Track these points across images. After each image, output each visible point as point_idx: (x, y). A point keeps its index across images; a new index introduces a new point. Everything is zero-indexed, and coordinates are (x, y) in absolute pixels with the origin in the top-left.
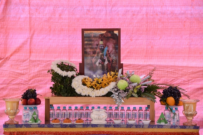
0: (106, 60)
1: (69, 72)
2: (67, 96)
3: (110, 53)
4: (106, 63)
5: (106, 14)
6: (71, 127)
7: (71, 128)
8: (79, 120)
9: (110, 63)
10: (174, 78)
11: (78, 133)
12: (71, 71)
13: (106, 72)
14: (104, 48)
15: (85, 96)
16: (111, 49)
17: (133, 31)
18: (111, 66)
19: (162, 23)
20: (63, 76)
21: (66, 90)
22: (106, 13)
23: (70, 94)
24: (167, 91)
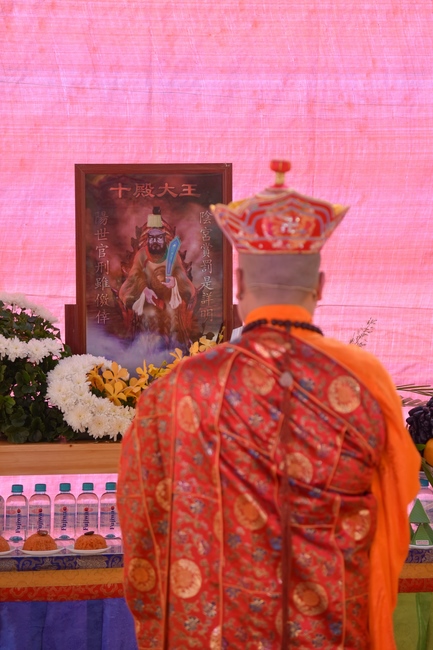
0: (175, 290)
1: (34, 342)
2: (28, 442)
3: (191, 263)
4: (175, 302)
5: (149, 104)
6: (59, 568)
7: (61, 571)
8: (89, 537)
9: (190, 306)
10: (412, 362)
11: (88, 593)
12: (39, 337)
13: (173, 339)
14: (165, 245)
15: (106, 439)
16: (194, 246)
17: (255, 172)
18: (193, 316)
19: (370, 139)
20: (12, 358)
21: (25, 416)
22: (150, 98)
23: (39, 434)
24: (426, 412)
